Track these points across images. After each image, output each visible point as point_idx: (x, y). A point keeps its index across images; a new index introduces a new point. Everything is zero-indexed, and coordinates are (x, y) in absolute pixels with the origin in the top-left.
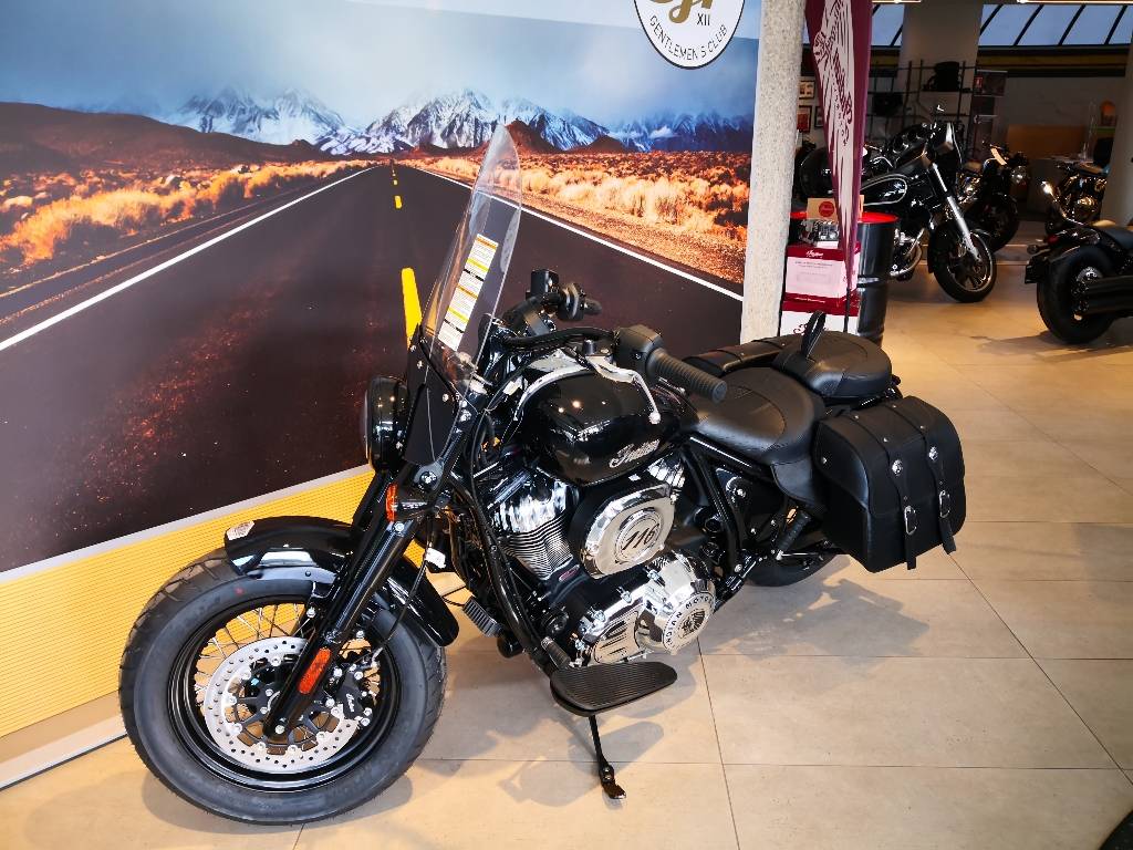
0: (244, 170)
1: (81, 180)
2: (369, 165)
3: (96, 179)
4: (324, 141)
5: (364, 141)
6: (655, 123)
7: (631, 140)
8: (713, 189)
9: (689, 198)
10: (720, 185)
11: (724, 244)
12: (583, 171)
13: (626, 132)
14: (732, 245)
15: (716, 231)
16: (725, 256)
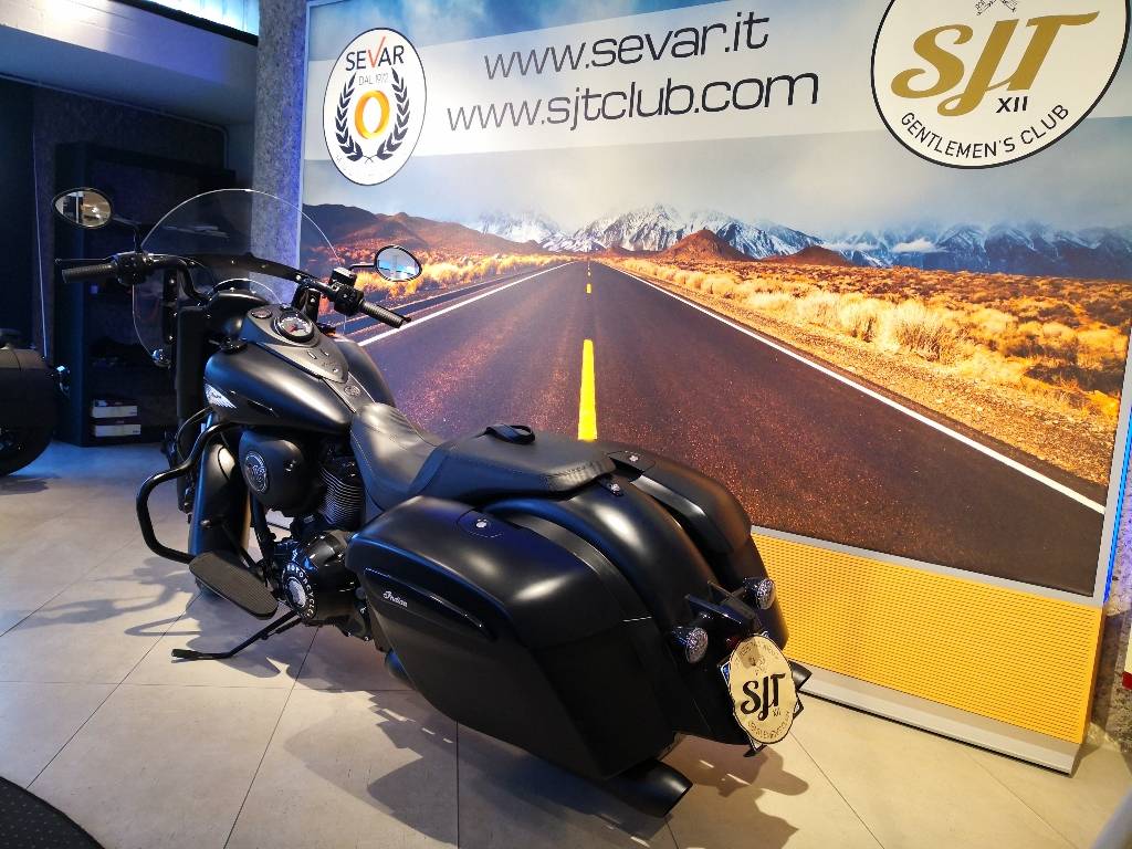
0: (499, 257)
2: (572, 260)
3: (436, 256)
4: (545, 241)
5: (571, 243)
7: (857, 254)
8: (1024, 327)
9: (968, 331)
10: (1042, 323)
11: (1051, 410)
12: (780, 283)
13: (849, 243)
14: (1074, 416)
15: (1029, 389)
16: (1055, 429)
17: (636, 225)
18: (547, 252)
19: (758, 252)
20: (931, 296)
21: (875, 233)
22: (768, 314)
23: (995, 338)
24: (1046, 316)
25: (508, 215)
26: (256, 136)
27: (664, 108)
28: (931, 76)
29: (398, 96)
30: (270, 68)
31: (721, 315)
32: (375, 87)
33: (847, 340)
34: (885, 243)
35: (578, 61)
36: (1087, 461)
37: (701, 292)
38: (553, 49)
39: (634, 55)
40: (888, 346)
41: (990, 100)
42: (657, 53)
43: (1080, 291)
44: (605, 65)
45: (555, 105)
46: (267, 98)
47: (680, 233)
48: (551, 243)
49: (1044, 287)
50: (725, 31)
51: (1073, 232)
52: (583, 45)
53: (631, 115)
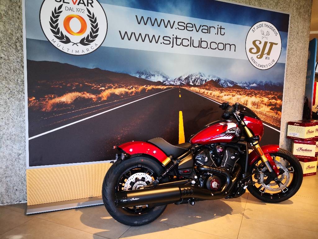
0: (146, 87)
1: (114, 86)
2: (174, 87)
3: (117, 86)
5: (173, 82)
6: (252, 82)
7: (244, 86)
9: (262, 102)
10: (272, 100)
12: (229, 93)
14: (276, 116)
15: (271, 112)
16: (274, 119)
17: (194, 78)
18: (165, 85)
19: (225, 86)
20: (256, 95)
21: (247, 82)
22: (227, 101)
23: (266, 103)
27: (200, 46)
28: (255, 50)
29: (91, 21)
31: (217, 102)
34: (249, 84)
35: (173, 26)
36: (278, 124)
37: (212, 96)
38: (163, 20)
43: (277, 94)
45: (165, 38)
47: (206, 80)
48: (166, 82)
49: (272, 93)
50: (215, 29)
51: (276, 83)
52: (174, 22)
53: (191, 47)
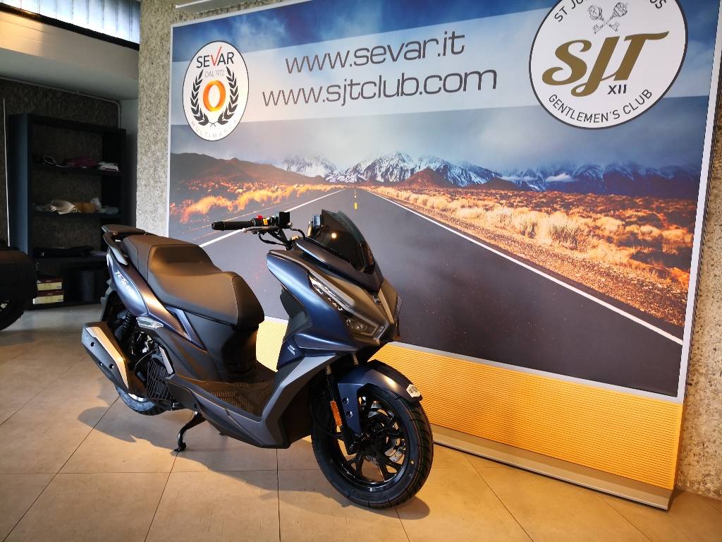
0: (298, 186)
3: (258, 186)
5: (343, 177)
6: (553, 170)
8: (628, 228)
9: (595, 230)
10: (640, 226)
11: (647, 280)
12: (476, 201)
13: (519, 176)
14: (662, 284)
15: (633, 267)
16: (649, 292)
17: (385, 165)
18: (328, 183)
19: (462, 182)
20: (571, 209)
21: (535, 170)
22: (469, 221)
23: (611, 235)
24: (642, 221)
25: (303, 160)
26: (139, 109)
27: (400, 92)
28: (567, 72)
29: (230, 84)
30: (147, 66)
31: (440, 222)
32: (216, 78)
33: (519, 237)
34: (541, 176)
35: (345, 62)
36: (671, 312)
37: (427, 208)
38: (329, 55)
39: (380, 58)
40: (544, 241)
41: (604, 86)
42: (395, 58)
43: (663, 205)
44: (363, 64)
45: (331, 90)
46: (146, 84)
47: (413, 170)
48: (331, 177)
49: (640, 203)
50: (438, 43)
51: (657, 168)
52: (348, 52)
53: (379, 96)
